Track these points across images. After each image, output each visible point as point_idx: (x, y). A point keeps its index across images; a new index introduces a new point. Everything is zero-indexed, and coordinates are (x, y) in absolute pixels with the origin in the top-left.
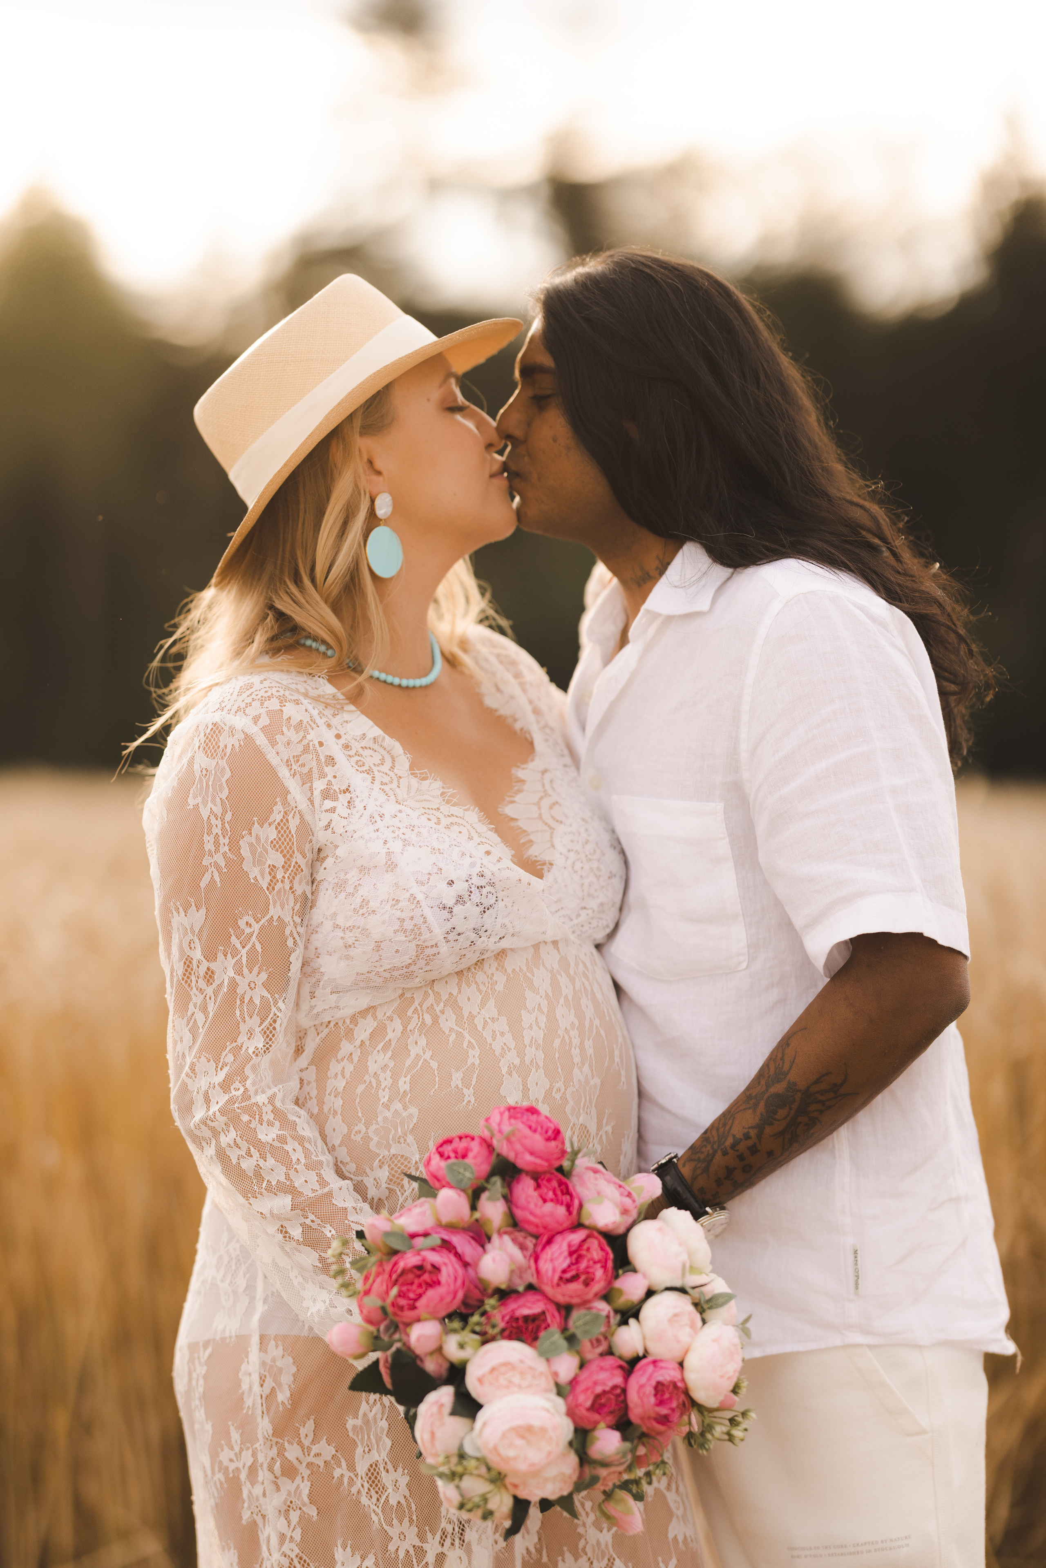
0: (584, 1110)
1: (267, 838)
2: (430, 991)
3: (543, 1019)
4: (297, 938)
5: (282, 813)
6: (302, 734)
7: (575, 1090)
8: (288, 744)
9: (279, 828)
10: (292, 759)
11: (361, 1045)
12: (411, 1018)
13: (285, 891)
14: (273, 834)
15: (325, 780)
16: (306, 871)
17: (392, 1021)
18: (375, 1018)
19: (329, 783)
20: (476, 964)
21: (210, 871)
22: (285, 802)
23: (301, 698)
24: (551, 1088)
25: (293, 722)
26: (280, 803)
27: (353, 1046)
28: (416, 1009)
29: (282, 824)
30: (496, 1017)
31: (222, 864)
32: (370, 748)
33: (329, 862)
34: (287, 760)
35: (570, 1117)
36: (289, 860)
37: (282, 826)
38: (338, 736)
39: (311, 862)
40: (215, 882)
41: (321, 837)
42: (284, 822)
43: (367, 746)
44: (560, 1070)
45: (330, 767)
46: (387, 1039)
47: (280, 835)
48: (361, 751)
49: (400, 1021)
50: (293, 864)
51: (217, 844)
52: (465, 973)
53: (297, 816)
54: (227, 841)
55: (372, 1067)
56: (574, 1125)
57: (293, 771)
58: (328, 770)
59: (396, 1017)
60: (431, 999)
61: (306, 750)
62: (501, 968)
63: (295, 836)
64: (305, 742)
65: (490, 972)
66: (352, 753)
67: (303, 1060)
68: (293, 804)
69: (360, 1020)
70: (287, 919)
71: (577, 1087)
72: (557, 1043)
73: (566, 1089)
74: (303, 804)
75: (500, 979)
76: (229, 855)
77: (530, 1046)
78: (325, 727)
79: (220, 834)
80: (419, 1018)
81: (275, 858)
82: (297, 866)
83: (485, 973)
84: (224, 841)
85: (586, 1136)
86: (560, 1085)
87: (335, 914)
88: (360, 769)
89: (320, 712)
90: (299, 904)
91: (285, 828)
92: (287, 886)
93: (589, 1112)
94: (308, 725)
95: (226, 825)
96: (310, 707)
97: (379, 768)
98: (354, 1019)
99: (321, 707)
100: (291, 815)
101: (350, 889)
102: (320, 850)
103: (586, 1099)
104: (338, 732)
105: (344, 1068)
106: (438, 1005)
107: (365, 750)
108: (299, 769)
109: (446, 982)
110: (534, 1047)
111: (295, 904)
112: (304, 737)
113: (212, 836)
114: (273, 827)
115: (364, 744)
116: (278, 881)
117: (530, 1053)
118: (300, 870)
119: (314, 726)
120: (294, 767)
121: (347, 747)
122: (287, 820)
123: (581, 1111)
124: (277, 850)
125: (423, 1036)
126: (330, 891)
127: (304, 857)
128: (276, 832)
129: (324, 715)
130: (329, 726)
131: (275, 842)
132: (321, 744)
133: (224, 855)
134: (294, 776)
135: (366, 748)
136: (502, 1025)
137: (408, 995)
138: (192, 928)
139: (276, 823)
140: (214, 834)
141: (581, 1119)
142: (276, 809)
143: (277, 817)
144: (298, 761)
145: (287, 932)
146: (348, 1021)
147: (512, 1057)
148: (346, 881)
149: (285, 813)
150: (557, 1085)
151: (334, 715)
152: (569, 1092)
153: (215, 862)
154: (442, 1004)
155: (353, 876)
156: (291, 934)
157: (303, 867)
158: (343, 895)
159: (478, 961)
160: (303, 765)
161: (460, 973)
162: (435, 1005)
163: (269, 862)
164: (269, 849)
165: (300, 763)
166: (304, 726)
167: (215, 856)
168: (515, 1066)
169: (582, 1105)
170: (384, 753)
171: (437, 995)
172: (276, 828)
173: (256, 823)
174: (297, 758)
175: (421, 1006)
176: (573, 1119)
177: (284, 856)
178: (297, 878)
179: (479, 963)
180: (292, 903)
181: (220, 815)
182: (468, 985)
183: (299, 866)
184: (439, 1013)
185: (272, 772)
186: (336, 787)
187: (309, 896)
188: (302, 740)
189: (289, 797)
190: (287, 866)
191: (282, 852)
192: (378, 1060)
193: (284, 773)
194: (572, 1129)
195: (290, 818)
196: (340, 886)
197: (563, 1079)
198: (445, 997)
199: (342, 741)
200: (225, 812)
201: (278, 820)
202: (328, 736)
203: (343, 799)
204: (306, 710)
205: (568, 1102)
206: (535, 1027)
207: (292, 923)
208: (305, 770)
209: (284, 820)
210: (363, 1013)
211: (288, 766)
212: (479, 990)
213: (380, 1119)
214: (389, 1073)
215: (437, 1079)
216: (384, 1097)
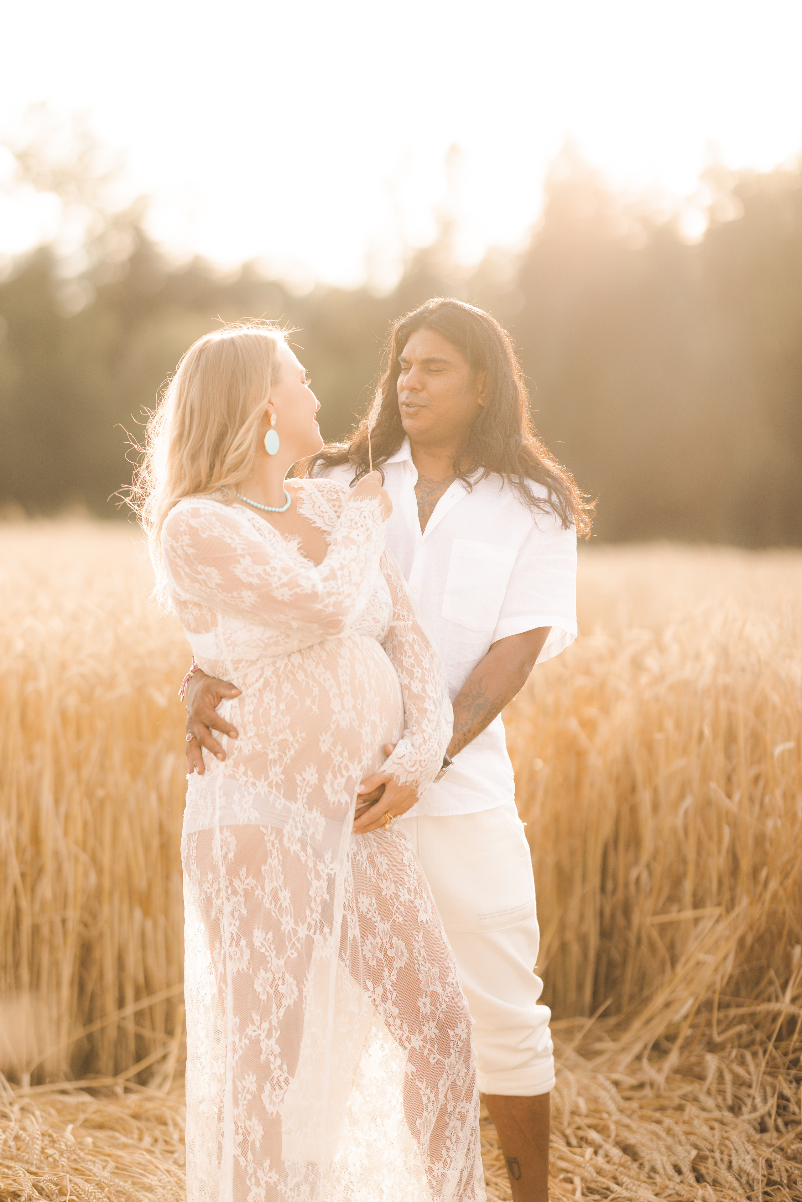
11: (259, 689)
17: (271, 677)
59: (273, 675)
60: (290, 666)
93: (375, 714)
125: (289, 683)
136: (328, 675)
147: (335, 690)
154: (296, 668)
162: (293, 669)
182: (308, 659)
184: (295, 673)
212: (313, 660)
213: (272, 723)
214: (274, 702)
215: (298, 703)
216: (273, 713)
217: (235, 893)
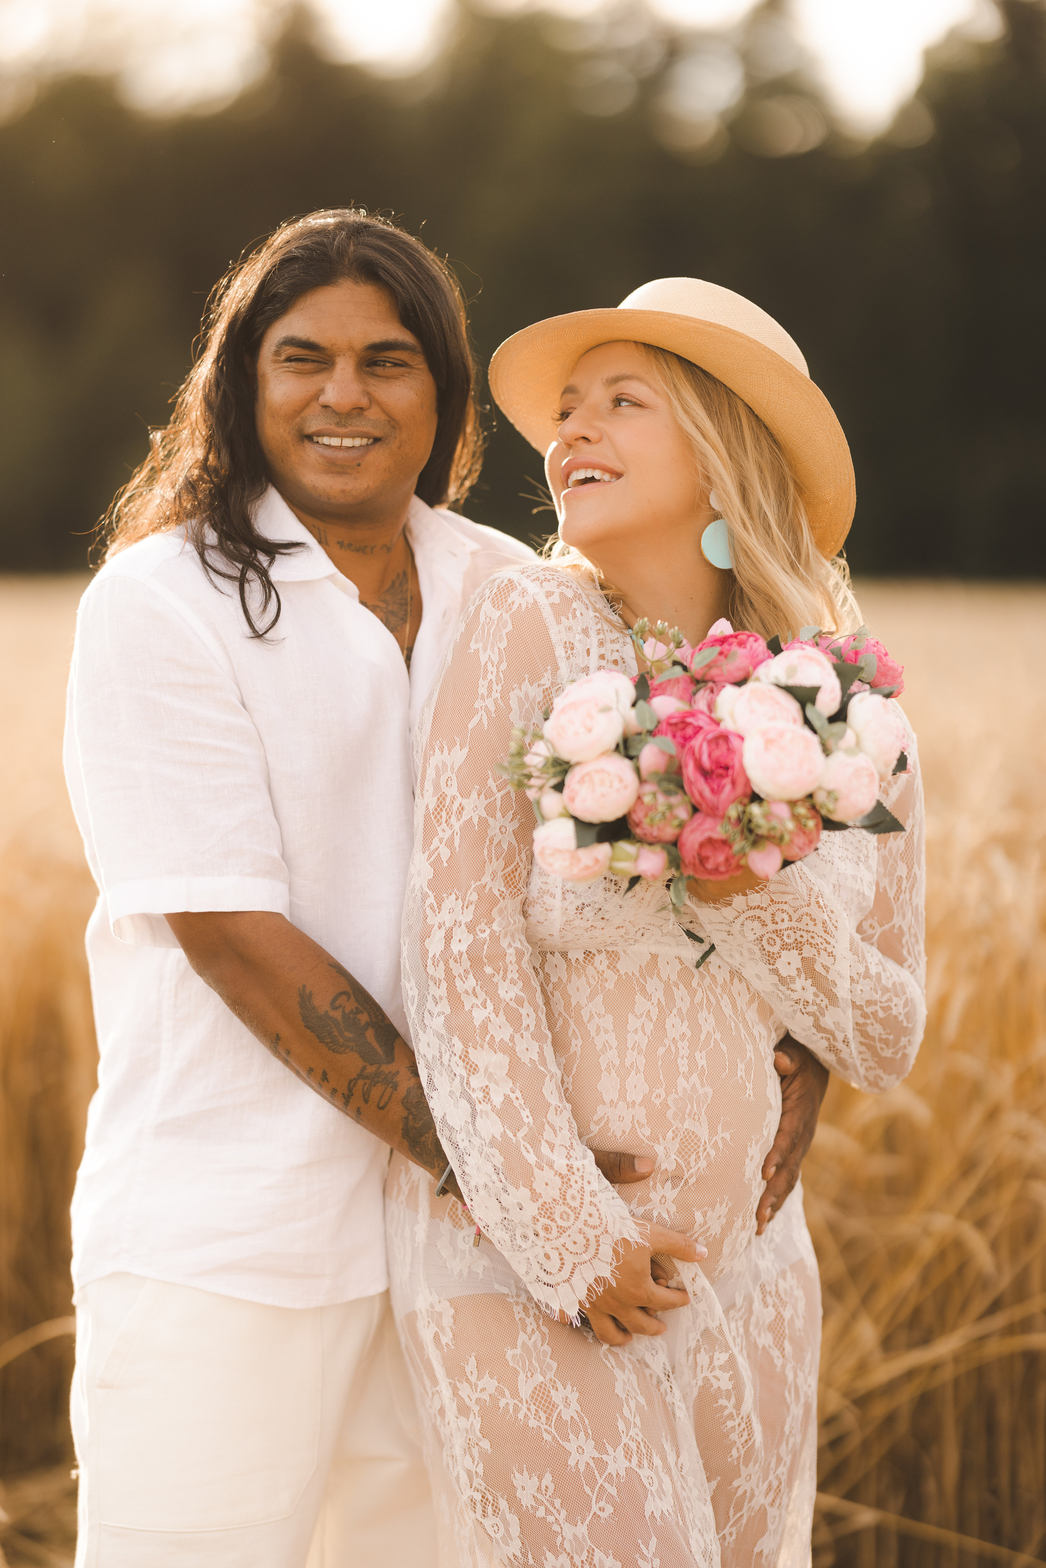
1: (535, 698)
5: (550, 682)
14: (540, 696)
21: (480, 714)
22: (555, 674)
26: (549, 672)
31: (492, 709)
40: (483, 725)
51: (490, 689)
54: (499, 688)
57: (567, 654)
76: (500, 701)
79: (494, 680)
84: (497, 688)
95: (501, 674)
113: (487, 681)
114: (541, 689)
120: (569, 652)
128: (542, 695)
133: (496, 700)
138: (452, 766)
139: (545, 687)
140: (489, 679)
142: (546, 675)
143: (546, 682)
153: (486, 706)
163: (534, 720)
164: (536, 708)
167: (487, 701)
181: (496, 663)
200: (500, 662)
201: (547, 686)
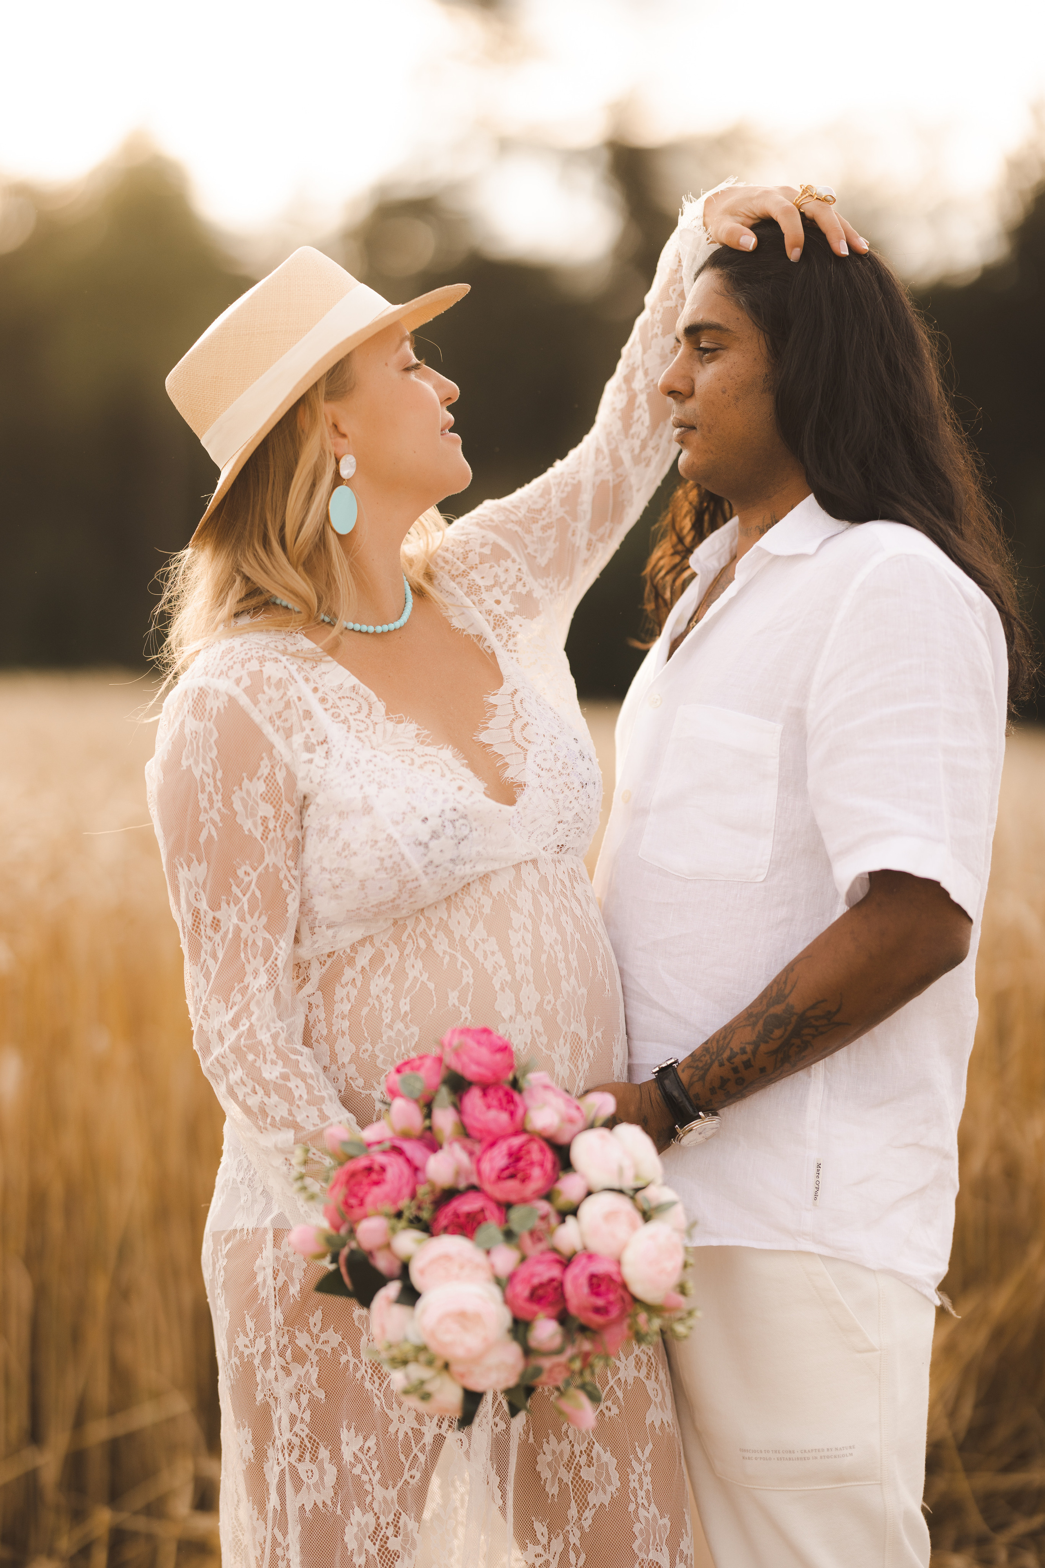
0: (574, 1019)
1: (257, 793)
2: (421, 917)
3: (529, 937)
4: (292, 881)
5: (269, 767)
6: (282, 691)
7: (564, 1001)
8: (270, 702)
9: (267, 781)
10: (275, 717)
11: (362, 970)
12: (406, 943)
13: (277, 839)
14: (261, 787)
15: (304, 734)
16: (295, 817)
17: (388, 947)
18: (373, 945)
19: (308, 737)
20: (463, 890)
21: (207, 827)
22: (271, 756)
23: (280, 657)
24: (542, 1000)
25: (273, 681)
26: (266, 758)
27: (354, 972)
28: (410, 935)
29: (270, 778)
30: (486, 938)
31: (217, 819)
32: (347, 697)
33: (312, 809)
34: (270, 718)
35: (561, 1026)
36: (278, 810)
37: (270, 779)
38: (315, 690)
39: (299, 809)
40: (213, 837)
41: (303, 786)
42: (272, 775)
43: (345, 696)
44: (549, 983)
45: (307, 721)
46: (386, 964)
47: (268, 788)
48: (338, 703)
49: (396, 947)
50: (283, 813)
51: (210, 801)
52: (453, 898)
53: (284, 769)
54: (220, 797)
55: (374, 990)
56: (566, 1033)
57: (276, 727)
58: (305, 723)
59: (391, 943)
60: (423, 925)
61: (288, 705)
62: (487, 892)
63: (282, 787)
64: (286, 699)
65: (476, 896)
66: (328, 706)
67: (309, 988)
68: (278, 758)
69: (359, 949)
70: (281, 864)
71: (566, 998)
72: (544, 958)
73: (556, 1001)
74: (287, 759)
75: (487, 901)
76: (223, 810)
77: (520, 962)
78: (303, 682)
79: (213, 791)
80: (414, 943)
81: (266, 810)
82: (286, 815)
83: (472, 897)
84: (217, 798)
85: (578, 1043)
86: (550, 997)
87: (321, 858)
88: (337, 720)
89: (300, 667)
90: (291, 850)
91: (273, 781)
92: (279, 834)
93: (579, 1020)
94: (287, 682)
95: (218, 782)
96: (288, 664)
97: (356, 717)
98: (353, 948)
99: (300, 662)
100: (278, 768)
101: (332, 834)
102: (305, 797)
103: (575, 1009)
104: (315, 685)
105: (348, 993)
106: (430, 930)
107: (343, 700)
108: (282, 724)
109: (436, 907)
110: (523, 964)
111: (287, 849)
112: (285, 694)
113: (206, 794)
115: (340, 694)
116: (270, 831)
117: (520, 969)
118: (289, 818)
119: (293, 682)
120: (278, 722)
121: (323, 700)
122: (274, 774)
123: (572, 1020)
124: (267, 802)
125: (419, 959)
126: (315, 836)
127: (292, 805)
128: (264, 785)
129: (303, 669)
130: (307, 680)
131: (264, 795)
132: (300, 699)
133: (219, 810)
134: (277, 731)
135: (343, 697)
136: (492, 945)
137: (401, 923)
138: (196, 881)
139: (264, 777)
140: (208, 792)
141: (572, 1027)
142: (262, 764)
143: (264, 770)
144: (280, 717)
145: (281, 876)
146: (348, 950)
147: (504, 974)
148: (327, 827)
149: (272, 766)
150: (547, 998)
151: (313, 668)
152: (559, 1003)
153: (211, 818)
154: (434, 929)
155: (333, 822)
156: (286, 877)
157: (292, 814)
158: (326, 840)
159: (464, 887)
160: (286, 720)
161: (448, 899)
162: (427, 930)
163: (260, 814)
164: (259, 801)
165: (283, 718)
166: (283, 683)
167: (210, 813)
168: (507, 983)
169: (572, 1014)
170: (362, 701)
171: (428, 919)
172: (265, 781)
173: (245, 779)
174: (279, 715)
175: (414, 932)
176: (565, 1028)
177: (274, 807)
178: (288, 826)
179: (465, 889)
180: (284, 849)
181: (211, 774)
182: (458, 910)
183: (289, 815)
184: (432, 937)
185: (257, 731)
186: (313, 740)
187: (300, 839)
188: (282, 697)
189: (274, 751)
190: (277, 816)
191: (271, 803)
192: (379, 983)
193: (268, 730)
194: (564, 1037)
195: (277, 770)
196: (323, 831)
197: (552, 992)
198: (435, 922)
199: (320, 694)
200: (215, 771)
201: (266, 774)
202: (306, 690)
203: (320, 751)
204: (285, 667)
205: (558, 1013)
206: (522, 944)
207: (285, 868)
208: (287, 725)
209: (272, 774)
210: (362, 942)
211: (271, 722)
212: (468, 914)
213: (384, 1038)
214: (390, 996)
215: (435, 999)
216: (387, 1018)
217: (300, 1357)
